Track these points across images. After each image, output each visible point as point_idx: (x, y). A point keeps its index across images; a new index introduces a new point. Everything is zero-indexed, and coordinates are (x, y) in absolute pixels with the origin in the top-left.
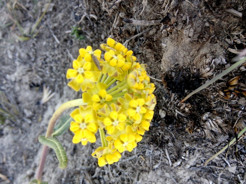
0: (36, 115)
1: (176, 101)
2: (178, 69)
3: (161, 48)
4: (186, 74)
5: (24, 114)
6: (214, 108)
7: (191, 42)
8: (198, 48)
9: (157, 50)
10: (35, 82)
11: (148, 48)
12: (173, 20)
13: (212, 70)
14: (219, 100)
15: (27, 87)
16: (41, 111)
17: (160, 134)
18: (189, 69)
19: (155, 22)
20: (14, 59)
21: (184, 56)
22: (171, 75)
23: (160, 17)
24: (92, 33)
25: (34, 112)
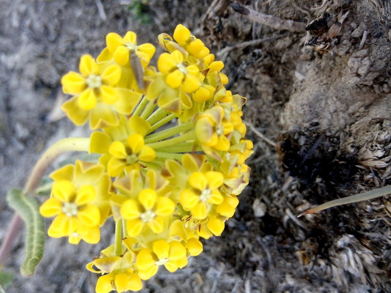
0: (35, 138)
1: (292, 191)
2: (315, 133)
3: (290, 81)
4: (328, 148)
5: (14, 132)
6: (366, 230)
7: (358, 86)
8: (367, 102)
9: (281, 81)
10: (46, 79)
11: (264, 73)
12: (334, 30)
13: (387, 159)
14: (380, 219)
16: (45, 133)
17: (244, 246)
18: (338, 138)
19: (294, 25)
20: (20, 29)
21: (335, 111)
22: (297, 141)
23: (306, 18)
24: (166, 15)
25: (33, 133)
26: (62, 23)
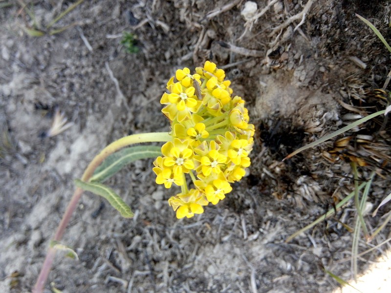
0: (36, 153)
1: (265, 157)
2: (278, 118)
3: (255, 88)
4: (286, 126)
5: (18, 148)
6: (313, 171)
7: (300, 88)
8: (306, 96)
9: (249, 88)
10: (44, 102)
11: (239, 84)
12: (284, 57)
13: (322, 126)
14: (321, 162)
15: (31, 108)
16: (45, 148)
17: (239, 197)
18: (291, 119)
19: (257, 53)
20: (11, 61)
21: (288, 103)
22: (267, 124)
23: (263, 48)
24: (152, 46)
25: (34, 148)
26: (51, 54)
